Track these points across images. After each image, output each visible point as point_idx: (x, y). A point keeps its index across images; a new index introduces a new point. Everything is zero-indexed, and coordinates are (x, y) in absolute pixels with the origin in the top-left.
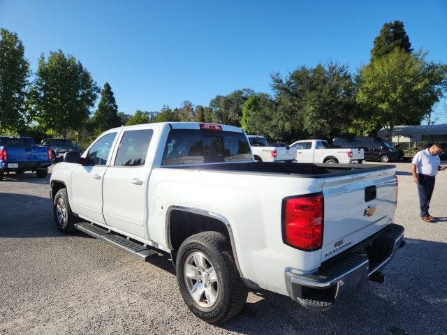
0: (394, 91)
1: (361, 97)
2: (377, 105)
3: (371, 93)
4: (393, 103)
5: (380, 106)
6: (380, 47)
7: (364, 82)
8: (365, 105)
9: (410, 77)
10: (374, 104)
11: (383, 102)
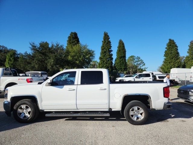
0: (80, 57)
1: (70, 58)
2: (75, 61)
3: (73, 57)
4: (80, 61)
5: (76, 62)
6: (70, 40)
7: (70, 52)
8: (71, 61)
9: (84, 53)
10: (74, 61)
11: (77, 60)
